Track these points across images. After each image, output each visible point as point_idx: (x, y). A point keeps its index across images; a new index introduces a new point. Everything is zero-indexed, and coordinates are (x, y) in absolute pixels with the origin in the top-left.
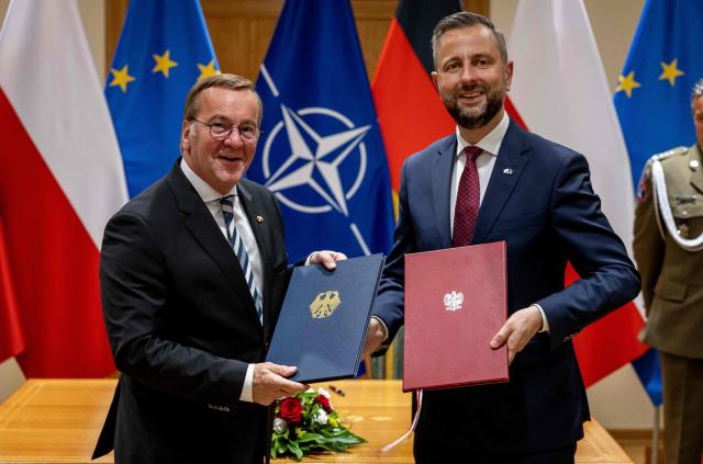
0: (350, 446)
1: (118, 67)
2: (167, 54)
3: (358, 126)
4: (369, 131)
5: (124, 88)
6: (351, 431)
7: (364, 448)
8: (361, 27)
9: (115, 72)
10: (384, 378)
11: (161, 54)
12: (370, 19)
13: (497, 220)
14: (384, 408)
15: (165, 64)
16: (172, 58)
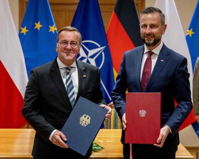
0: (99, 150)
1: (23, 27)
2: (39, 23)
3: (102, 46)
4: (105, 48)
5: (25, 34)
6: (99, 145)
7: (103, 150)
8: (103, 14)
9: (22, 29)
10: (110, 128)
11: (37, 23)
12: (105, 12)
13: (158, 76)
14: (110, 138)
15: (38, 26)
16: (41, 24)
